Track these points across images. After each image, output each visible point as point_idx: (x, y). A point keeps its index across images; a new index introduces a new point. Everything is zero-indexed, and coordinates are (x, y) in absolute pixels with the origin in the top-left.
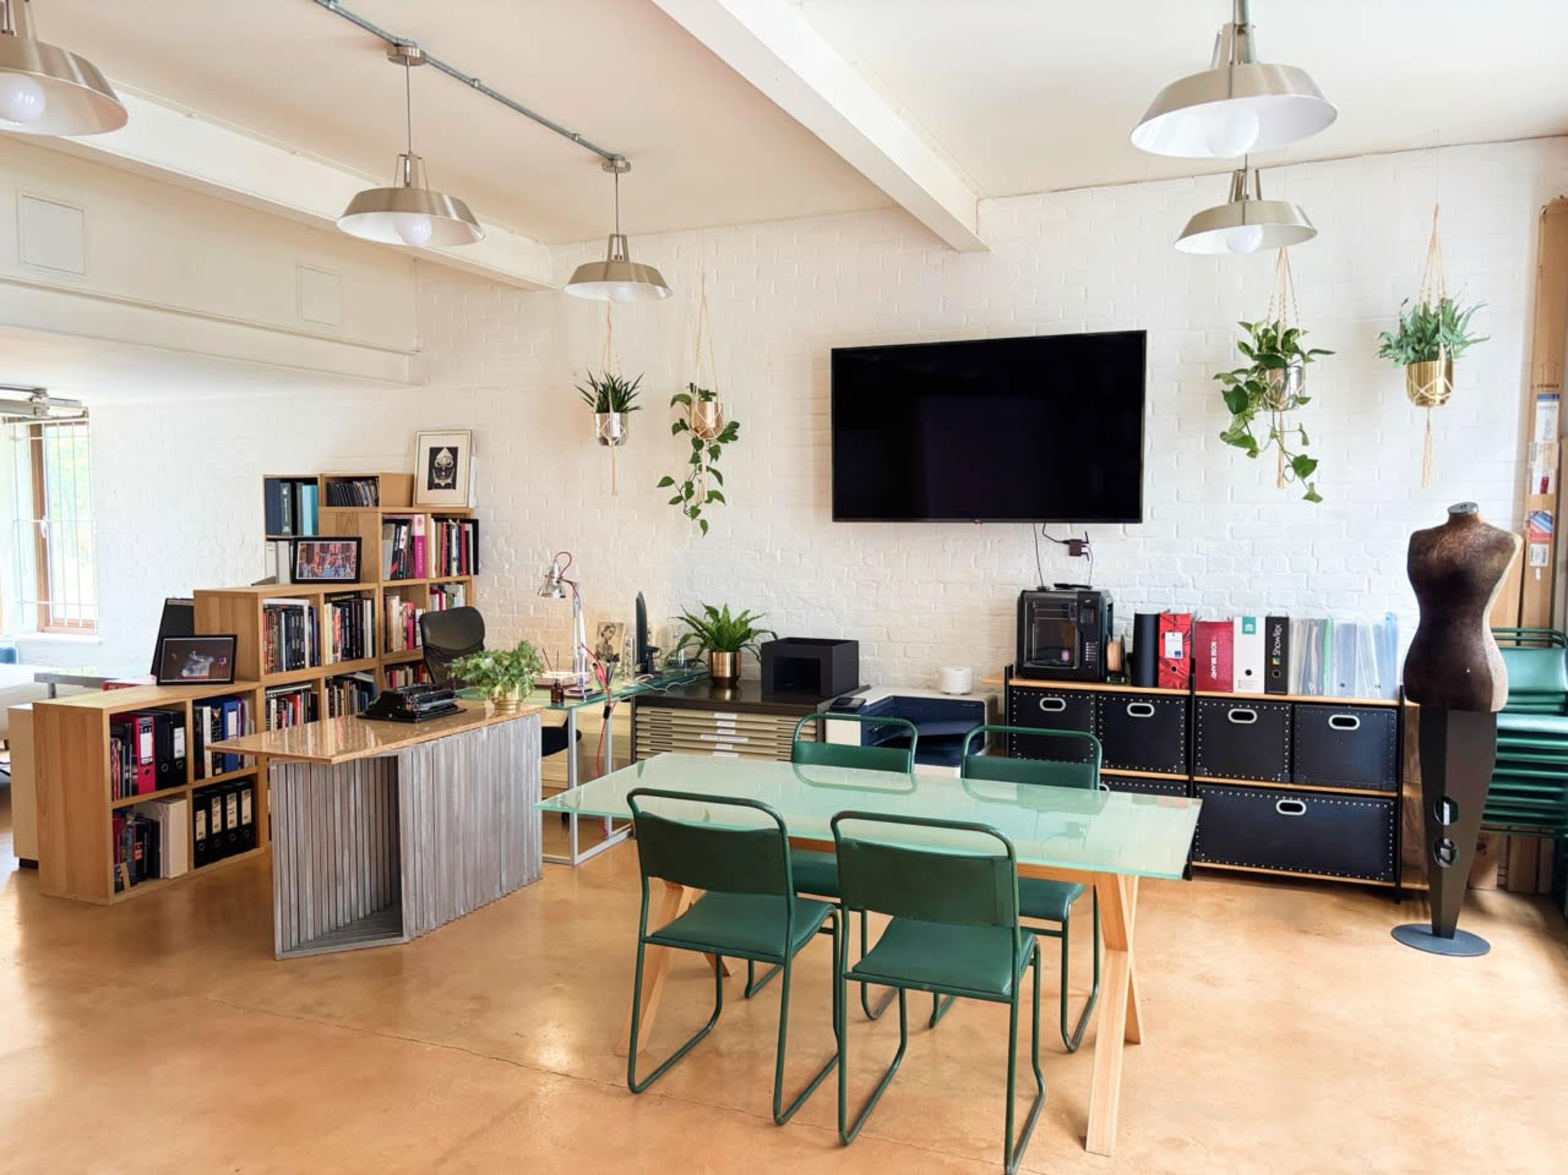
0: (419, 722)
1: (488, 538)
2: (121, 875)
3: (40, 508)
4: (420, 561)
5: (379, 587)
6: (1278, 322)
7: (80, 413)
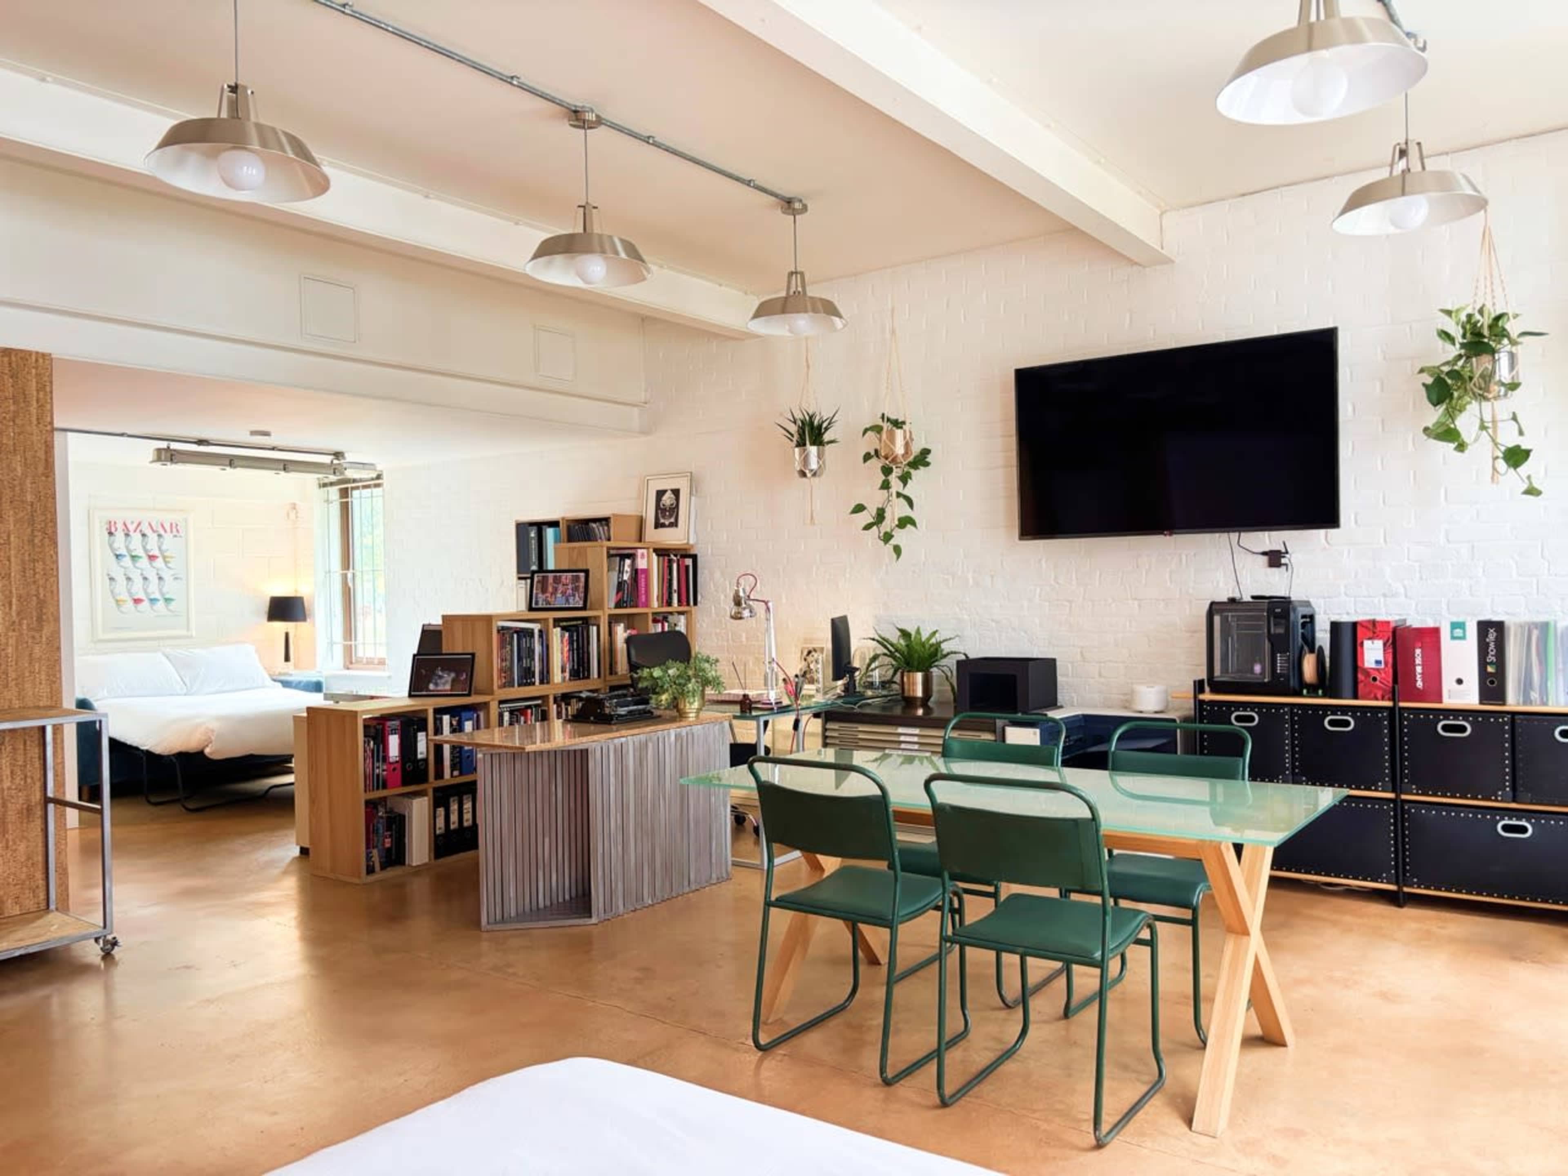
0: (615, 724)
1: (706, 572)
2: (373, 859)
3: (347, 560)
4: (643, 592)
5: (604, 614)
6: (1484, 305)
7: (374, 476)
